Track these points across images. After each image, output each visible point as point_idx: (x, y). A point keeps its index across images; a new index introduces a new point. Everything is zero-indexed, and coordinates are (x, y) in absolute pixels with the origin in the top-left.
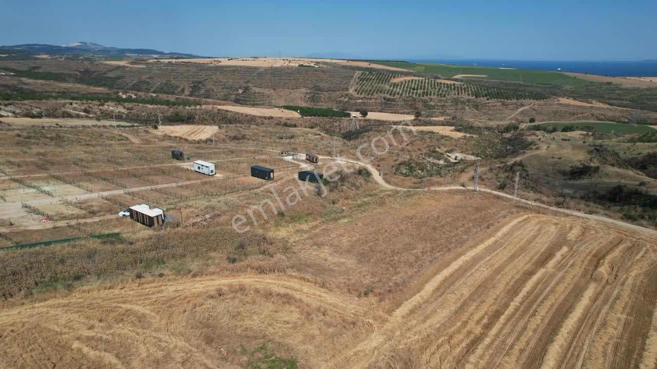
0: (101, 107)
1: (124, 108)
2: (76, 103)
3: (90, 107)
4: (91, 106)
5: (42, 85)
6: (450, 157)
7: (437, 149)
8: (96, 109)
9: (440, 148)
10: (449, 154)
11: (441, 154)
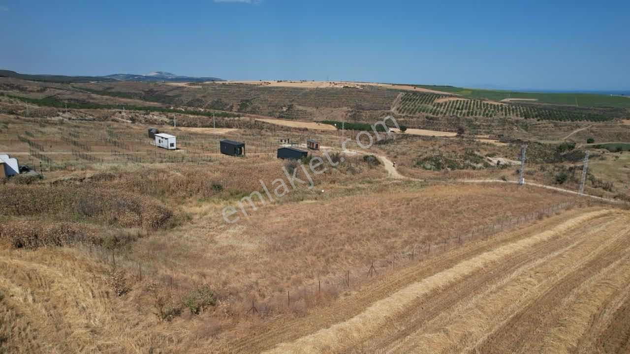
0: (146, 116)
1: (167, 117)
2: (125, 112)
3: (136, 116)
4: (137, 114)
5: (107, 100)
6: (491, 161)
7: (476, 153)
8: (141, 117)
9: (479, 151)
10: (490, 159)
11: (480, 157)
